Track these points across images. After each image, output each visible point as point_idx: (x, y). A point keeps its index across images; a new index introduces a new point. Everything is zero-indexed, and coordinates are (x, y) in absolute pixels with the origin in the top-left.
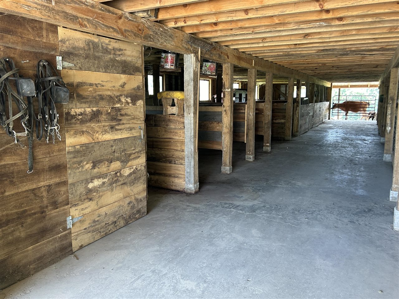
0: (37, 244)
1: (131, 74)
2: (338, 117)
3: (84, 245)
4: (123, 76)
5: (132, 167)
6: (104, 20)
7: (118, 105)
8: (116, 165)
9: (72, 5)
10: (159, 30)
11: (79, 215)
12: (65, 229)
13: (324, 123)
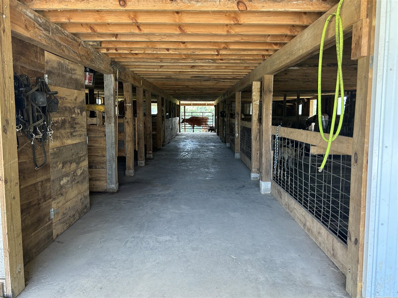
0: (36, 231)
1: (79, 90)
2: (185, 130)
3: (59, 234)
4: (76, 91)
5: (81, 168)
6: (73, 47)
7: (74, 116)
8: (74, 166)
9: (59, 35)
10: (97, 54)
11: (56, 208)
12: (50, 219)
13: (178, 135)
